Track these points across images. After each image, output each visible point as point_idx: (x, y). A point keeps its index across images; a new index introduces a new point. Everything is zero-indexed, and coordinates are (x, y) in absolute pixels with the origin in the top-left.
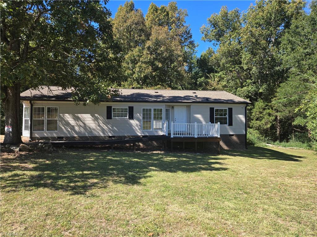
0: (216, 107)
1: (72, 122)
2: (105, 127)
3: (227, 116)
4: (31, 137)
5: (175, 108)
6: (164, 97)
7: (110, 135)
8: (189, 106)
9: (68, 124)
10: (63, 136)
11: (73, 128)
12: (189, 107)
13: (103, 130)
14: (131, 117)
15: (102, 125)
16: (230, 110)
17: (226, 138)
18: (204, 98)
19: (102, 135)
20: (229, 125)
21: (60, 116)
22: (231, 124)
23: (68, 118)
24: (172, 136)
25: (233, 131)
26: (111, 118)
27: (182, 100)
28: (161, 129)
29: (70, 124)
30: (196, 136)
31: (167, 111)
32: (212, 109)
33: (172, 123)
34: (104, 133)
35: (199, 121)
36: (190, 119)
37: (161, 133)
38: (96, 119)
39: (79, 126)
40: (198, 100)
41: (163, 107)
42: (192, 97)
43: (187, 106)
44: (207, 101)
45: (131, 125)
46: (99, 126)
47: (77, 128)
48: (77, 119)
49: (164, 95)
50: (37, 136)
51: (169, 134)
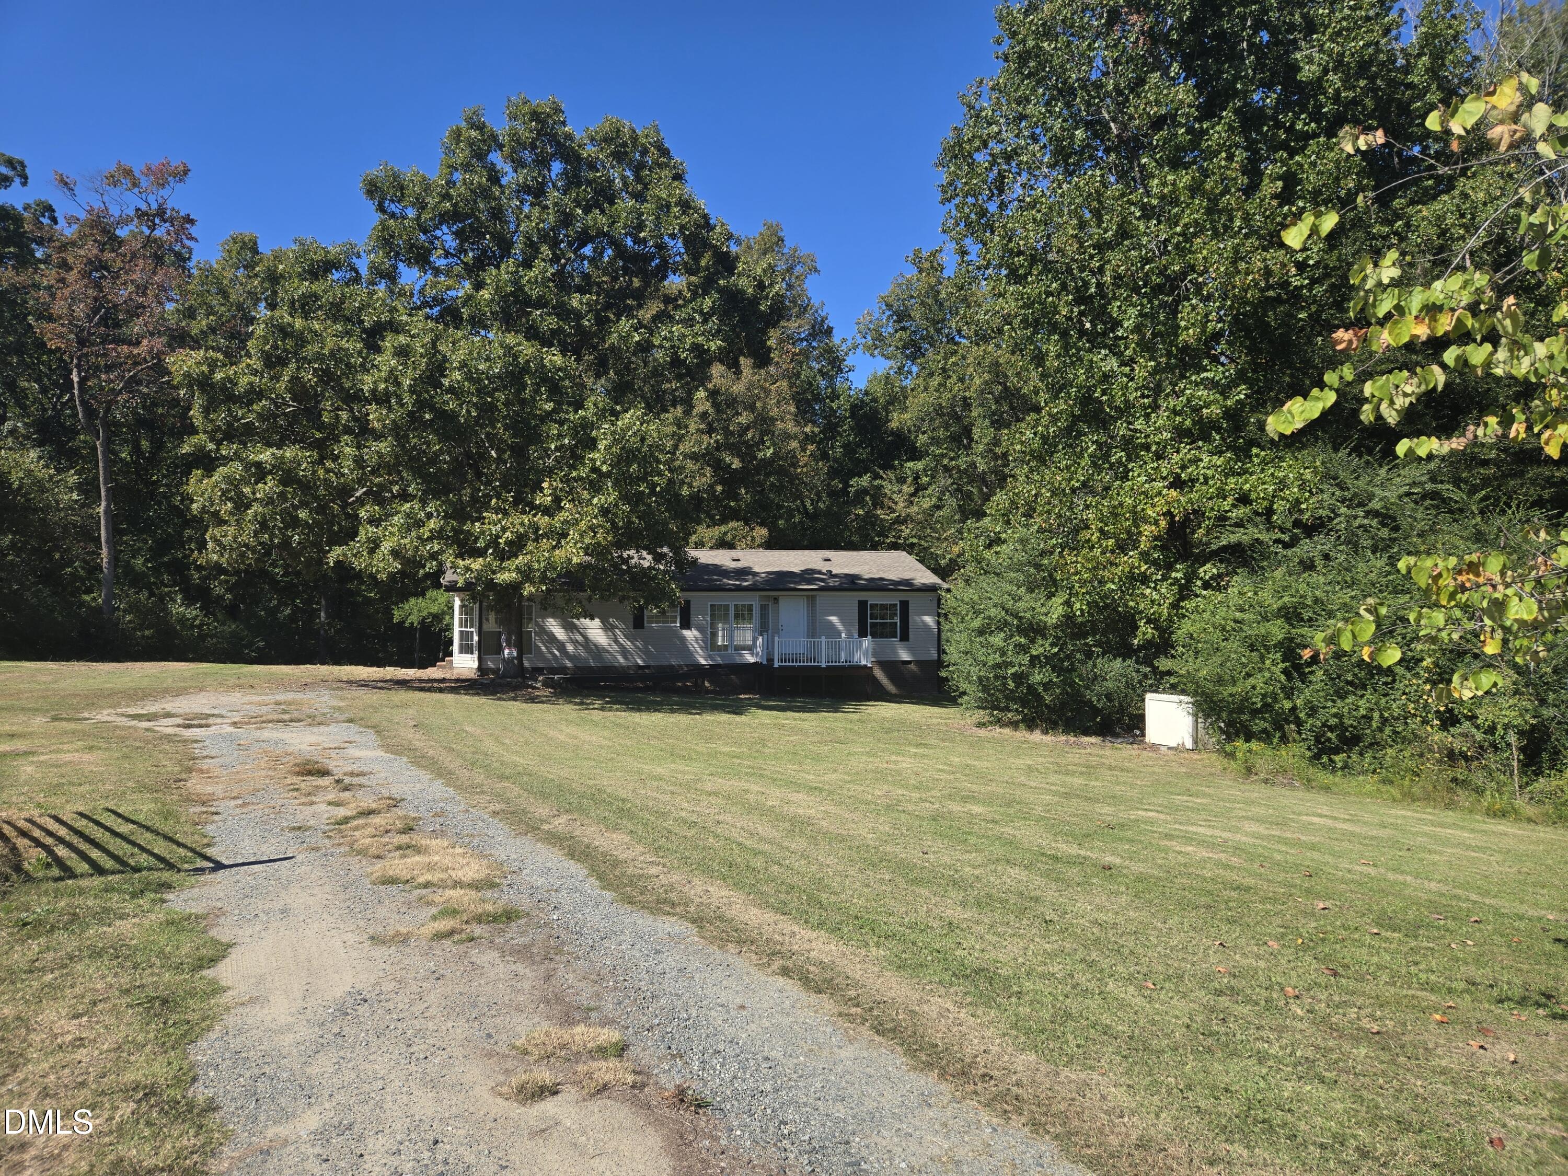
0: (874, 598)
1: (560, 634)
2: (628, 644)
3: (897, 620)
4: (480, 668)
5: (783, 603)
6: (755, 574)
7: (641, 664)
8: (813, 597)
9: (552, 638)
10: (541, 665)
11: (561, 646)
12: (811, 597)
13: (624, 652)
14: (686, 625)
15: (622, 638)
16: (905, 605)
17: (892, 667)
18: (847, 575)
19: (622, 661)
20: (901, 640)
21: (537, 624)
22: (905, 637)
23: (554, 626)
24: (776, 665)
25: (911, 650)
26: (642, 627)
27: (795, 583)
28: (750, 649)
29: (556, 638)
30: (824, 665)
31: (764, 608)
32: (862, 605)
33: (776, 639)
34: (626, 658)
35: (834, 632)
36: (815, 628)
37: (751, 659)
38: (608, 627)
39: (575, 642)
40: (832, 582)
41: (754, 600)
42: (820, 572)
43: (808, 596)
44: (851, 582)
45: (683, 639)
46: (616, 641)
47: (570, 648)
48: (569, 627)
49: (756, 569)
50: (491, 665)
51: (770, 660)
